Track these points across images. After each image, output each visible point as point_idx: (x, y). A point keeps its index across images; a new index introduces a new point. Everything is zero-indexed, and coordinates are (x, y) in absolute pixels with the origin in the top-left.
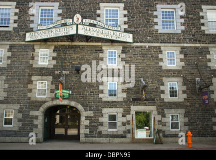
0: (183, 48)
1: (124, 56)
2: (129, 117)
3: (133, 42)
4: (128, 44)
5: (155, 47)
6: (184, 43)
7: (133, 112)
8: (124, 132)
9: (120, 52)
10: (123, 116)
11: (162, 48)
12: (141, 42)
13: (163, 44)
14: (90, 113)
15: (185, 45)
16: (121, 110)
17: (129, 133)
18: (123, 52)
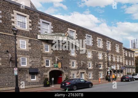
1: (77, 52)
2: (79, 74)
7: (80, 73)
10: (77, 74)
14: (67, 73)
16: (76, 72)
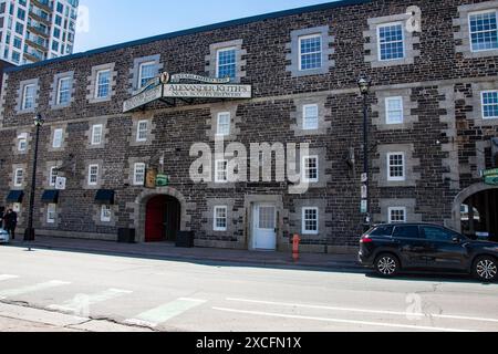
0: (330, 97)
1: (239, 120)
2: (241, 210)
3: (252, 97)
4: (246, 102)
5: (285, 102)
6: (332, 88)
7: (246, 204)
8: (235, 233)
9: (235, 113)
10: (234, 210)
11: (296, 102)
12: (265, 95)
13: (298, 95)
14: (193, 206)
15: (334, 92)
16: (230, 201)
17: (241, 234)
18: (239, 113)
